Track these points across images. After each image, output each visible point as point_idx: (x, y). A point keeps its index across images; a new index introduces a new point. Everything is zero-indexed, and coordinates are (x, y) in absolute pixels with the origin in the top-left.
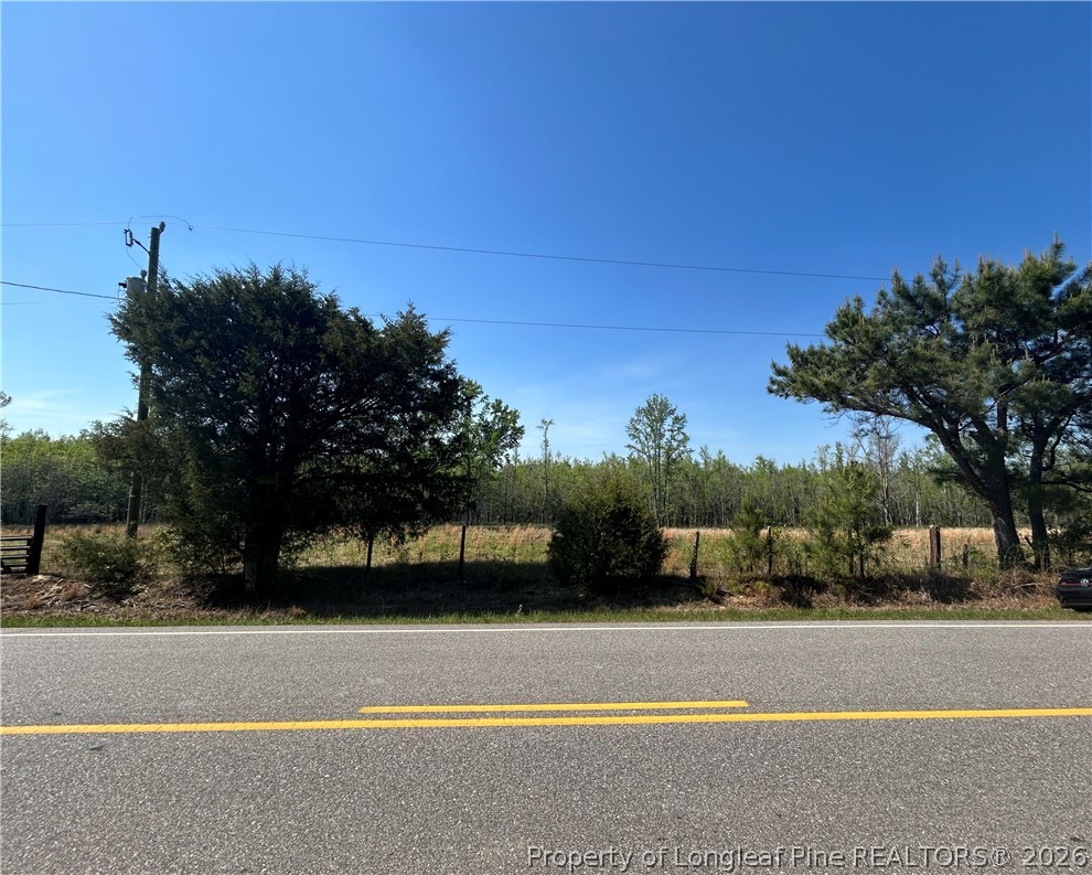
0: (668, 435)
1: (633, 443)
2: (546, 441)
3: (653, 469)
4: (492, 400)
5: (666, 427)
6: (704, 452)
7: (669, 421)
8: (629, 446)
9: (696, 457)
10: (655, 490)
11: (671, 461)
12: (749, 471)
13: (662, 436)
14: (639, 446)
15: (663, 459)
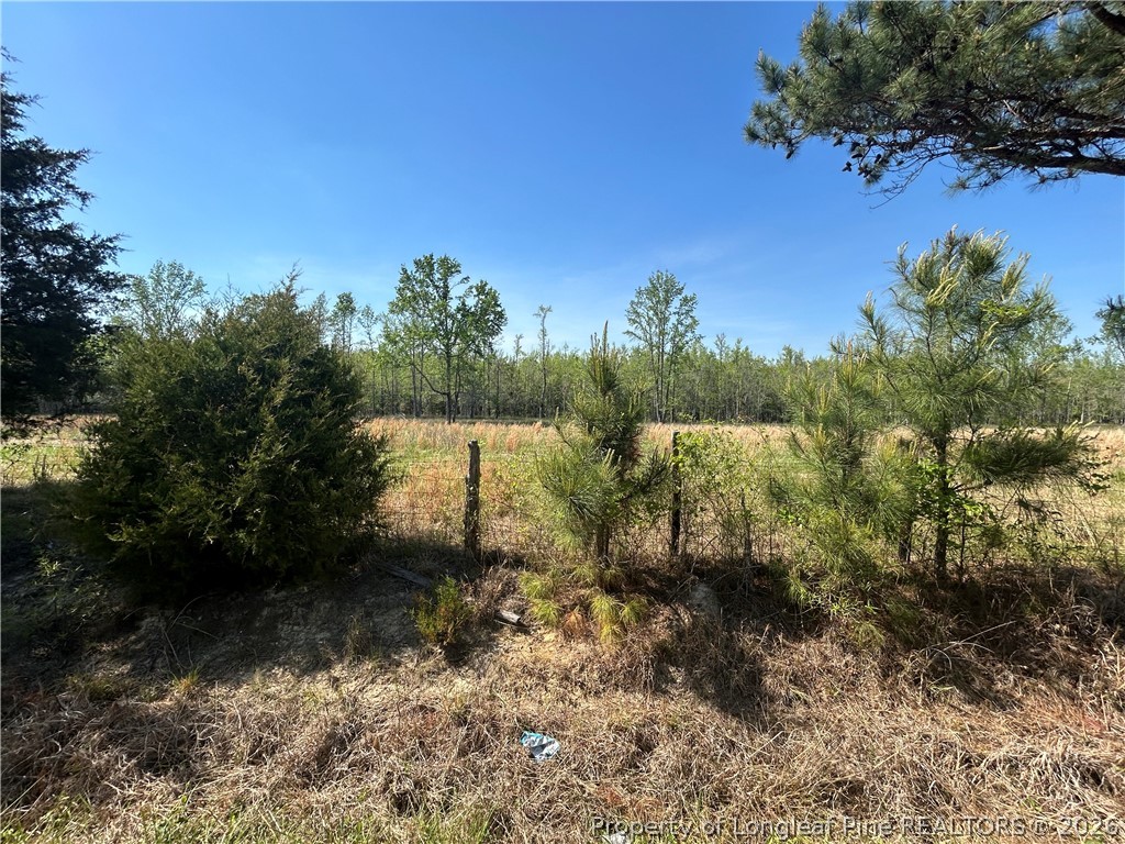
0: (673, 319)
1: (632, 329)
2: (543, 331)
3: (655, 359)
4: (474, 281)
5: (672, 310)
6: (720, 341)
7: (676, 303)
8: (628, 332)
9: (710, 345)
10: (657, 382)
11: (678, 348)
12: (775, 363)
13: (666, 320)
14: (639, 332)
15: (668, 348)
